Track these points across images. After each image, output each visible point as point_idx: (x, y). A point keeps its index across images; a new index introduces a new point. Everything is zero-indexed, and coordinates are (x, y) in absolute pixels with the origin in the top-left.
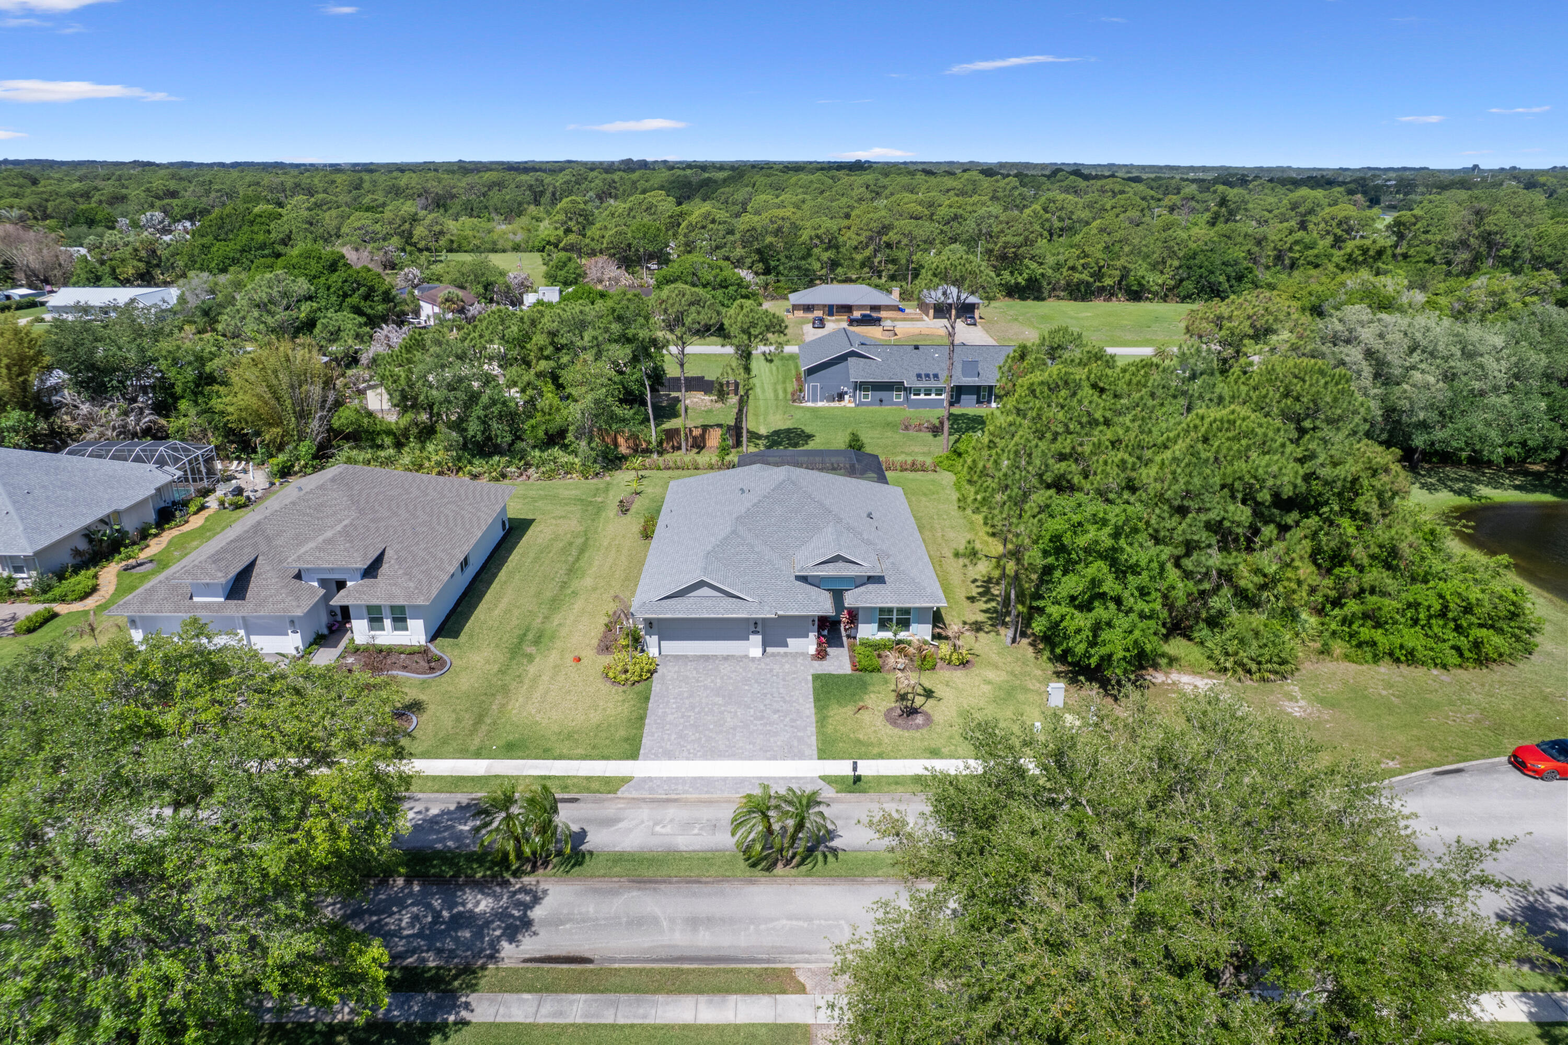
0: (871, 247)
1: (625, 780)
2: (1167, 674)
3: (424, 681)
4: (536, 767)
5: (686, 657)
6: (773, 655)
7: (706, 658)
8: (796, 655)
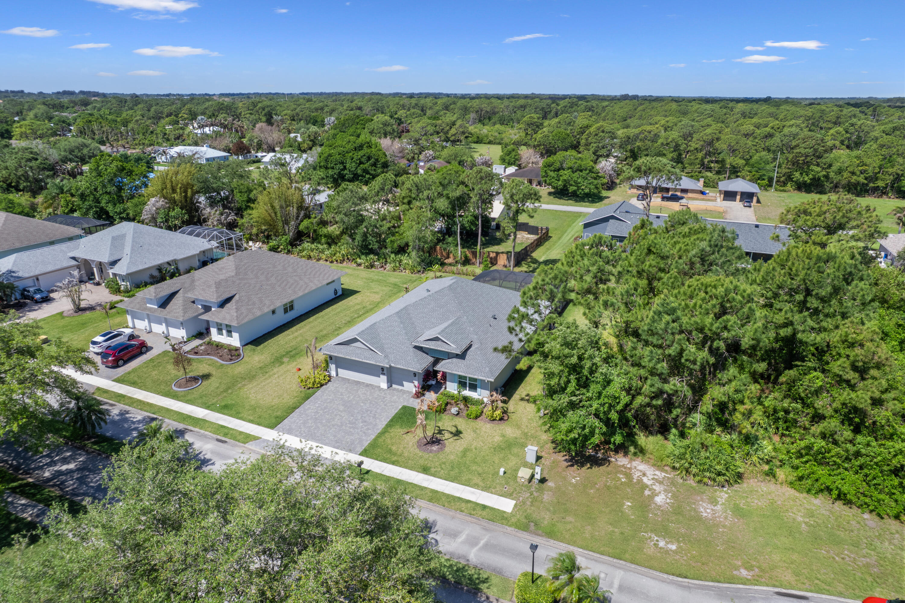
0: (704, 152)
1: (256, 438)
2: (631, 460)
3: (222, 365)
4: (225, 420)
5: (349, 380)
6: (395, 389)
7: (358, 383)
8: (404, 392)
